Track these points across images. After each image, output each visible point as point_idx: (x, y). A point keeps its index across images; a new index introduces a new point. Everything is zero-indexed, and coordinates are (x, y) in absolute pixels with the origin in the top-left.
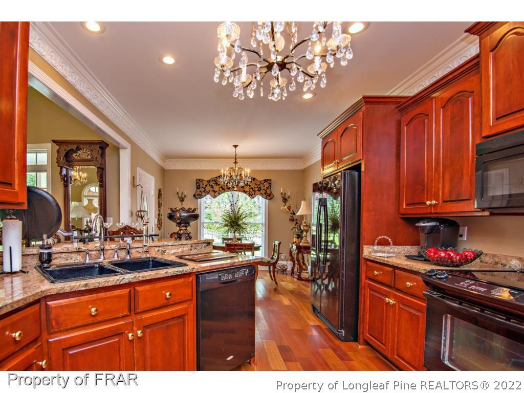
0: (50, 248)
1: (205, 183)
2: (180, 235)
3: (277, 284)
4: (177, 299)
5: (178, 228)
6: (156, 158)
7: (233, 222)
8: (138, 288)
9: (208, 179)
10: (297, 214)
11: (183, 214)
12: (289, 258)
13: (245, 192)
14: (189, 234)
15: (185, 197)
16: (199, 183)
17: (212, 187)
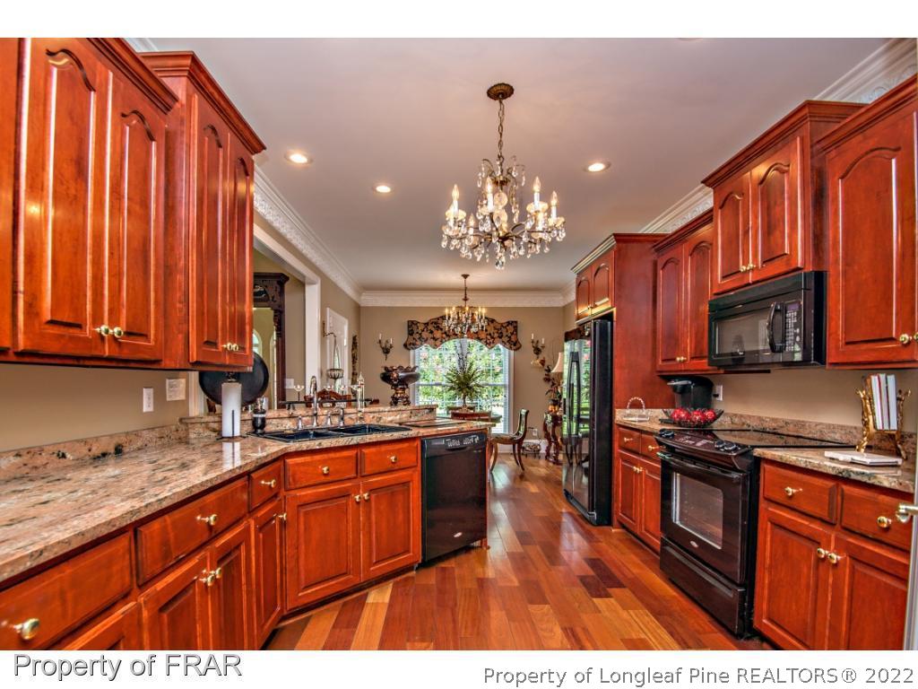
0: (264, 412)
1: (421, 327)
2: (397, 399)
3: (523, 469)
4: (402, 464)
5: (394, 391)
6: (348, 290)
7: (462, 383)
8: (365, 451)
9: (426, 322)
10: (553, 371)
11: (400, 374)
12: (543, 434)
13: (479, 339)
14: (407, 398)
15: (391, 347)
16: (412, 325)
17: (432, 332)
